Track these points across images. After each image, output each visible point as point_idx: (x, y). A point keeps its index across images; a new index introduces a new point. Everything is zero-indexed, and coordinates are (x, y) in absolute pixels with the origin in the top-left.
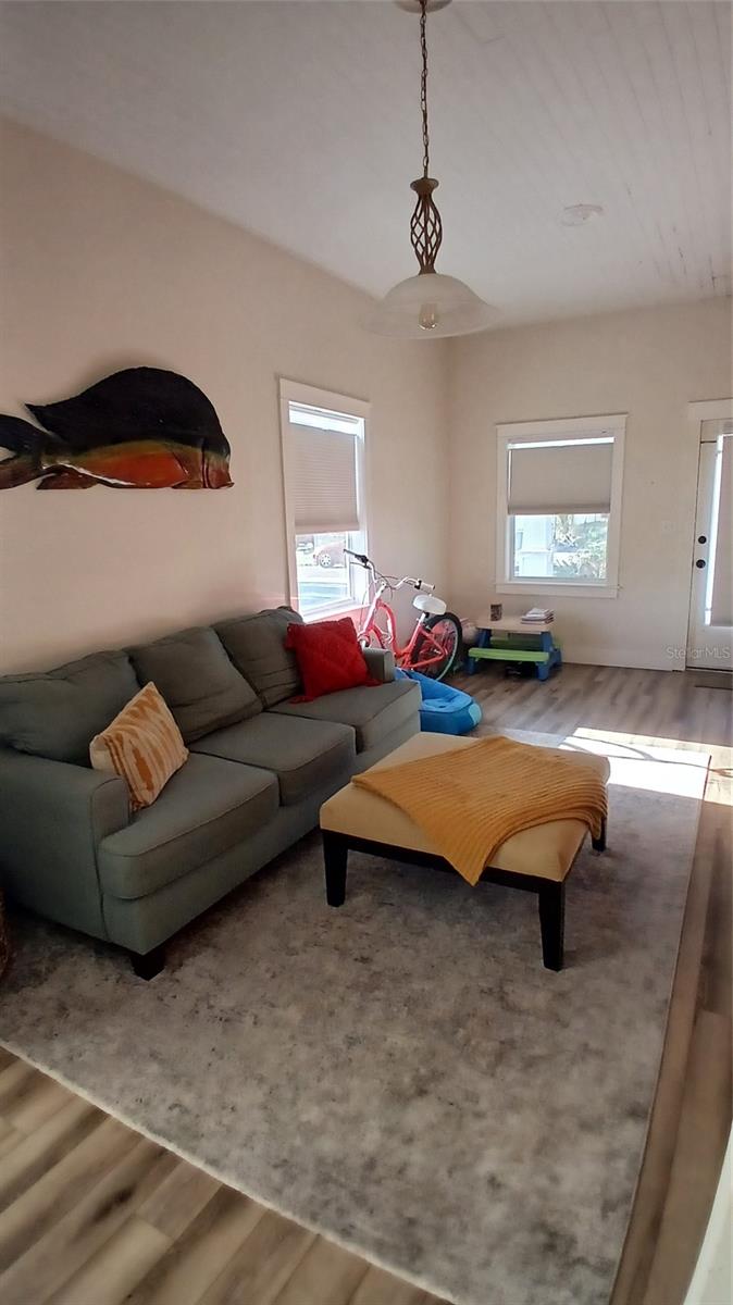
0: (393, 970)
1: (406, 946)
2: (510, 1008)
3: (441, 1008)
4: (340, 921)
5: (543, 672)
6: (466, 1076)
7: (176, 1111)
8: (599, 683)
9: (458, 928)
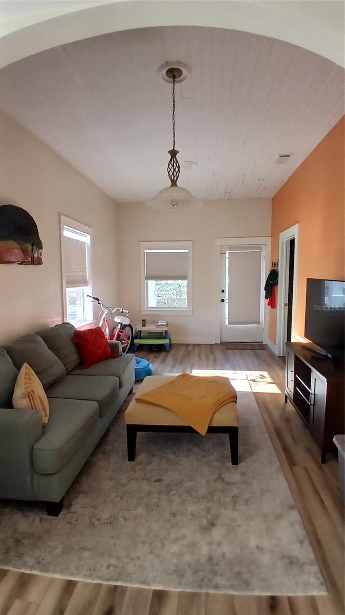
0: (174, 481)
1: (174, 470)
2: (229, 483)
3: (203, 490)
4: (139, 467)
5: (168, 349)
6: (227, 514)
7: (111, 568)
8: (190, 351)
9: (191, 458)
